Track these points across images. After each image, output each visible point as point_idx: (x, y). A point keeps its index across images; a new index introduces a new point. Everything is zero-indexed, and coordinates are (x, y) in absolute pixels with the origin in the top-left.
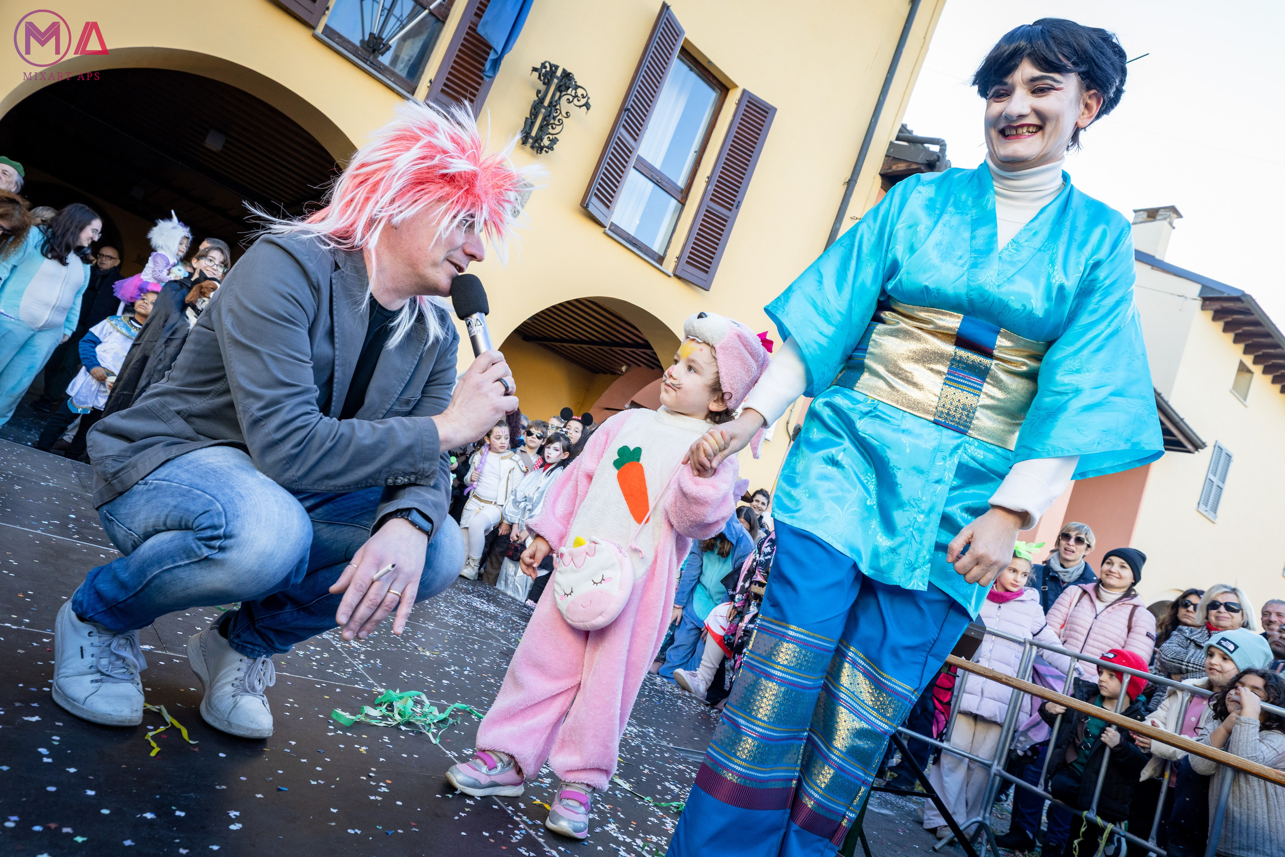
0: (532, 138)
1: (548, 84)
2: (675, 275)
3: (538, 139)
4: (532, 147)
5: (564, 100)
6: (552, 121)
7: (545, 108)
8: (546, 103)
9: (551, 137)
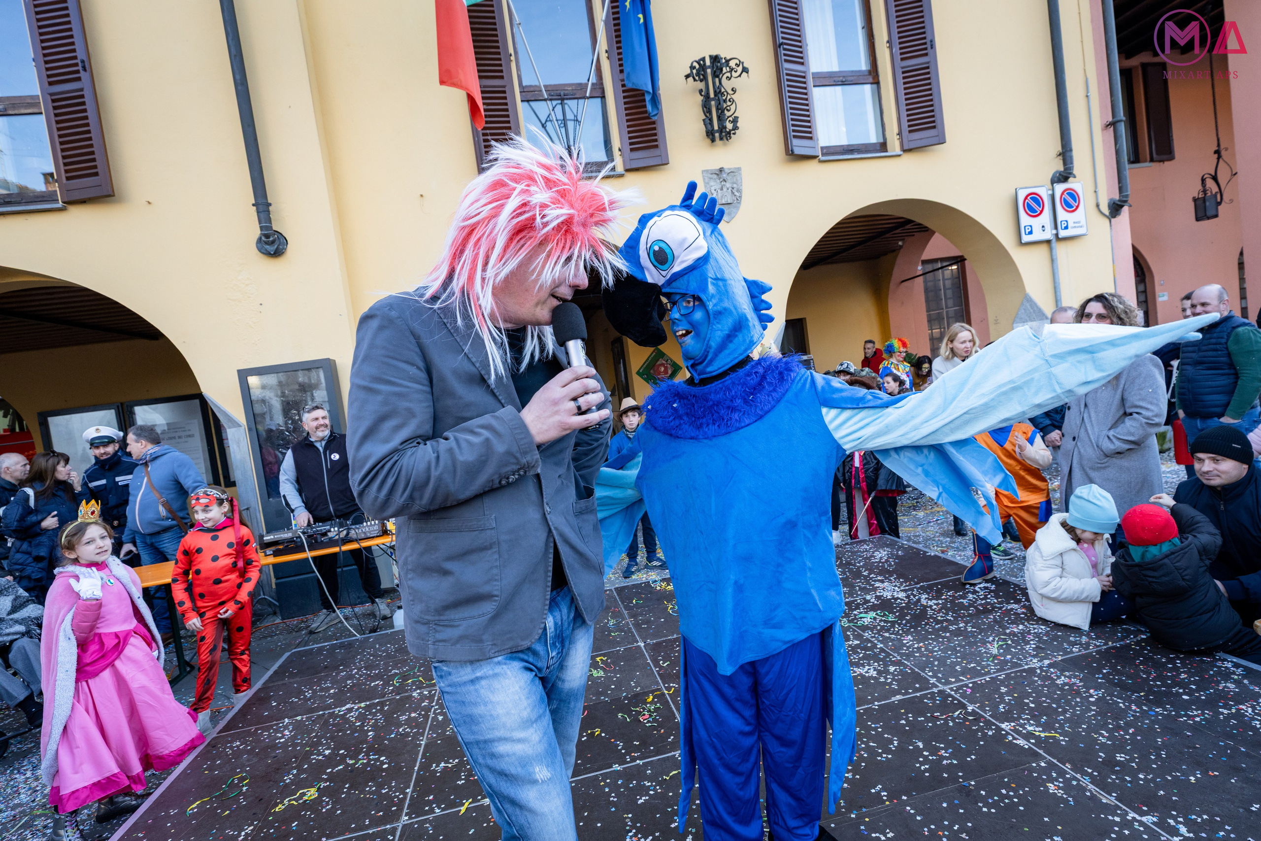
0: (717, 131)
1: (704, 79)
2: (905, 151)
3: (722, 128)
4: (721, 139)
5: (724, 80)
6: (725, 106)
7: (713, 99)
8: (712, 95)
9: (731, 119)
